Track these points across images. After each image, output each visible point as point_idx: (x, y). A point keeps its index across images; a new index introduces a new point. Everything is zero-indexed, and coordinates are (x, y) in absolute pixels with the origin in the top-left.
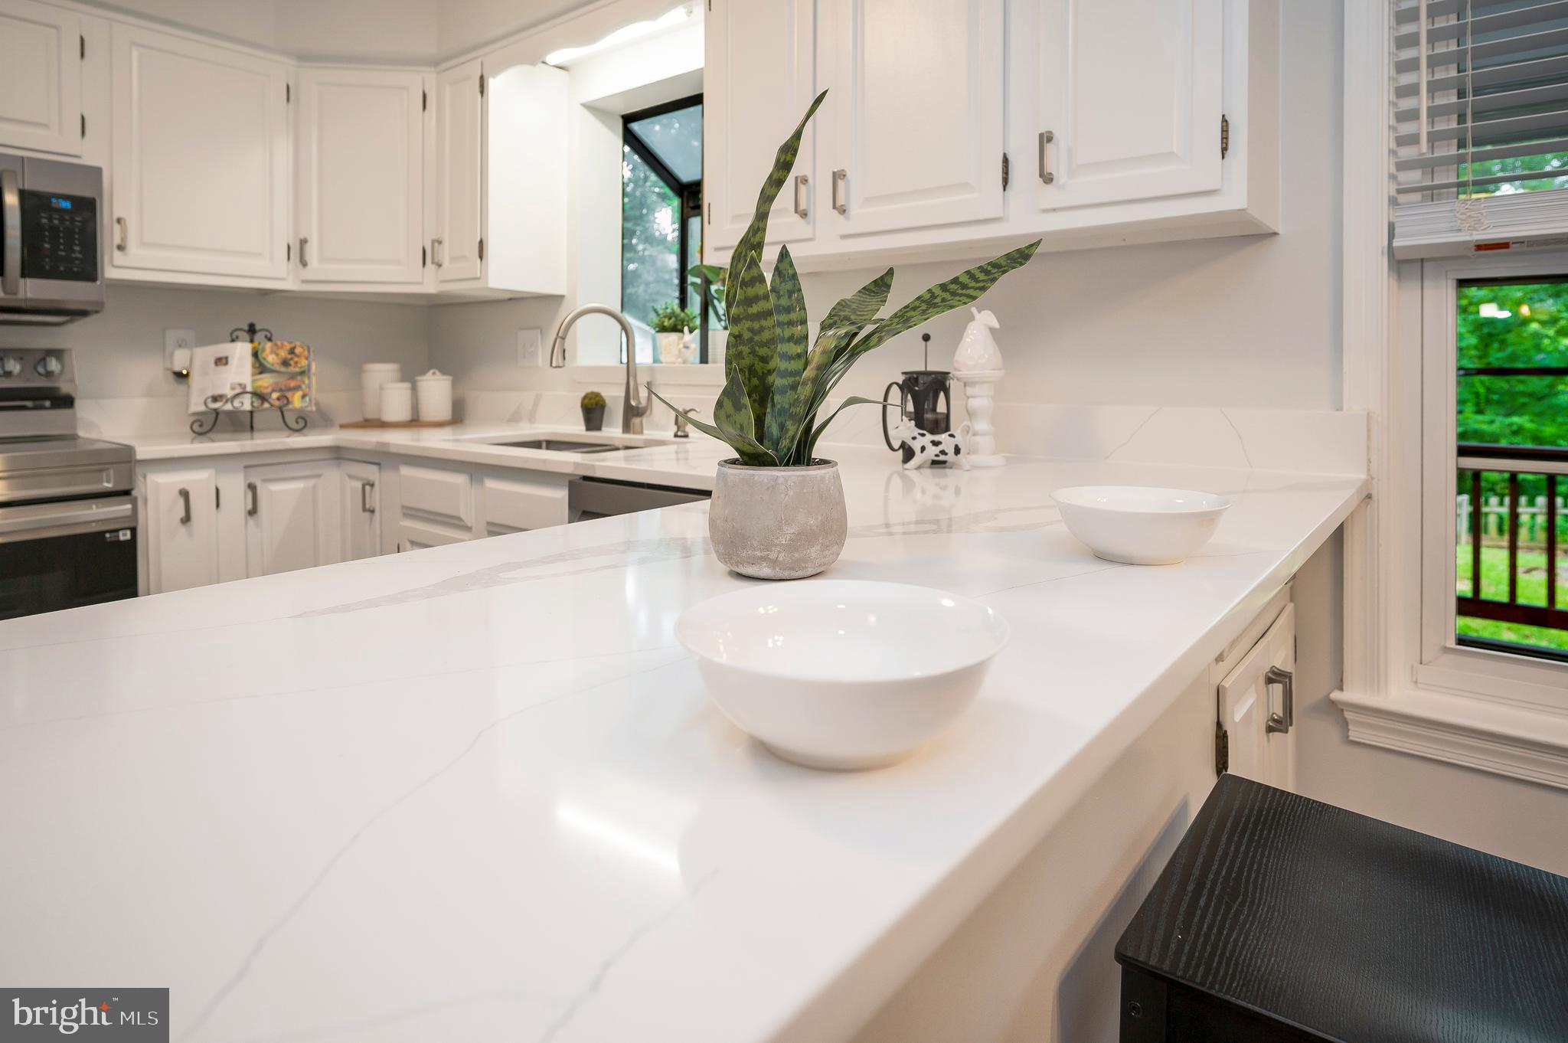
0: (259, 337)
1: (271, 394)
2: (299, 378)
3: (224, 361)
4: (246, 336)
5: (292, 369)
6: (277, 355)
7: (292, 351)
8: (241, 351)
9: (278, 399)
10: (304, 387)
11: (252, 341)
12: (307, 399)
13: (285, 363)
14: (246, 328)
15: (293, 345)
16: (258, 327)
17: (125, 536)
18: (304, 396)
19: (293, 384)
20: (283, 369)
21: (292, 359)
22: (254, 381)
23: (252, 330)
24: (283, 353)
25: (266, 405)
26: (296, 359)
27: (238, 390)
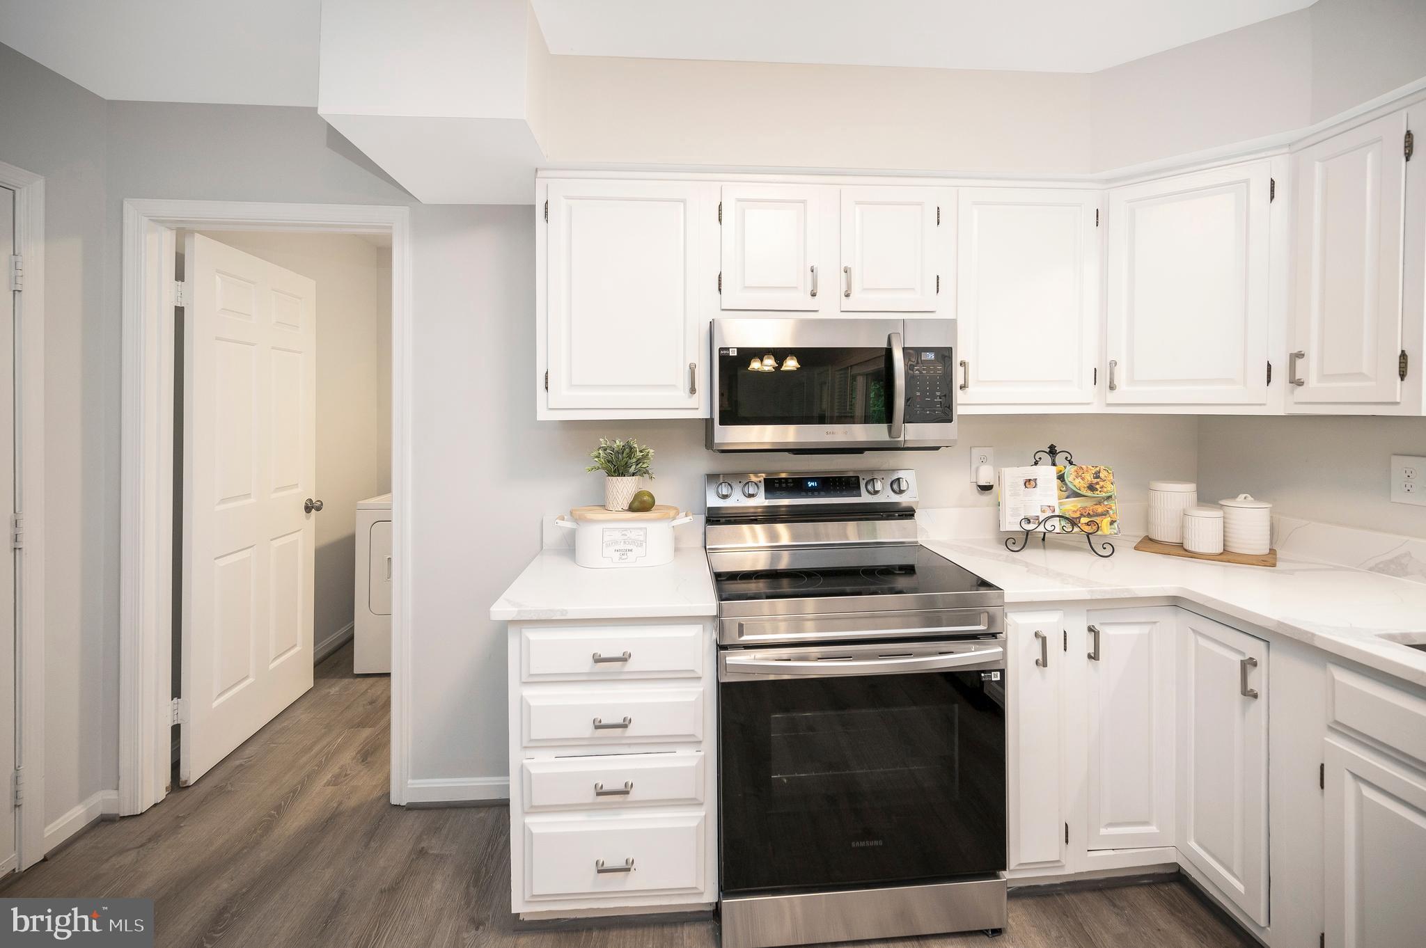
0: (1060, 458)
1: (1080, 518)
2: (1106, 503)
3: (1032, 483)
4: (1047, 458)
5: (1097, 494)
6: (1083, 479)
7: (1097, 475)
8: (1046, 473)
9: (1087, 524)
10: (1111, 512)
11: (1054, 464)
12: (1115, 524)
13: (1091, 488)
14: (1048, 450)
15: (1098, 469)
16: (1058, 449)
17: (996, 677)
18: (1112, 523)
19: (1100, 509)
20: (1089, 493)
21: (1097, 483)
22: (1061, 504)
23: (1052, 451)
24: (1089, 477)
25: (1076, 529)
26: (1101, 483)
27: (1049, 514)
